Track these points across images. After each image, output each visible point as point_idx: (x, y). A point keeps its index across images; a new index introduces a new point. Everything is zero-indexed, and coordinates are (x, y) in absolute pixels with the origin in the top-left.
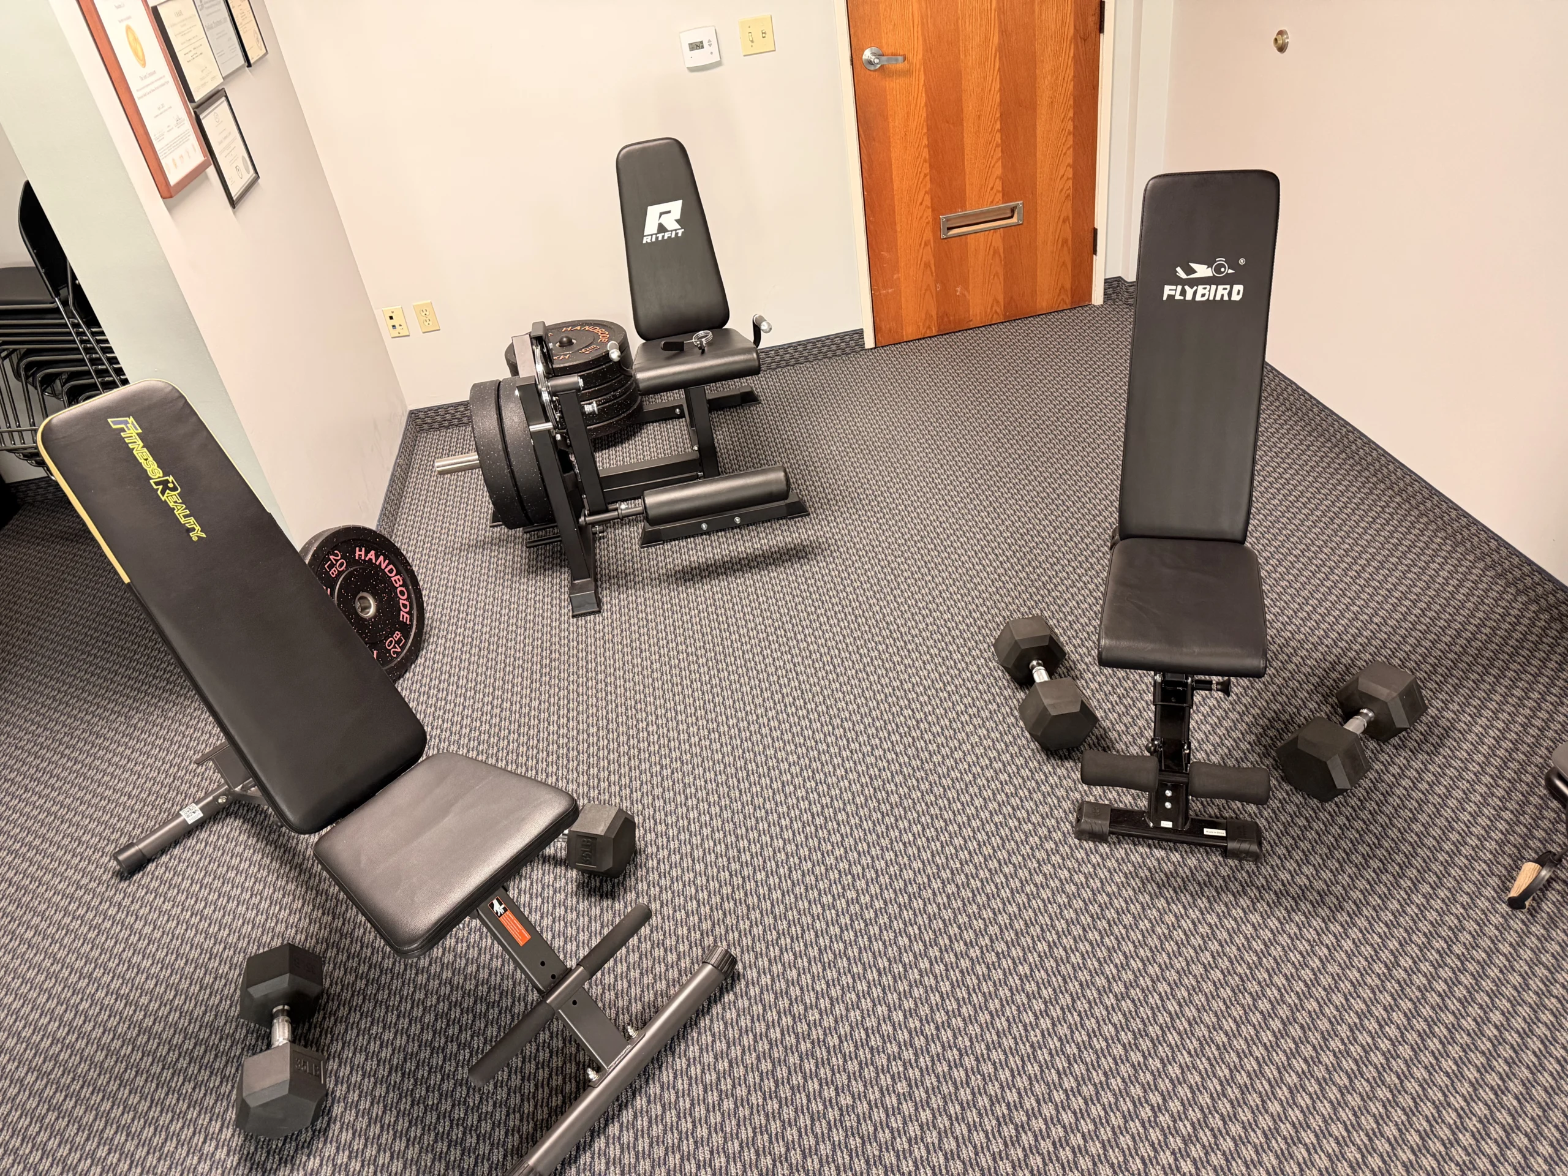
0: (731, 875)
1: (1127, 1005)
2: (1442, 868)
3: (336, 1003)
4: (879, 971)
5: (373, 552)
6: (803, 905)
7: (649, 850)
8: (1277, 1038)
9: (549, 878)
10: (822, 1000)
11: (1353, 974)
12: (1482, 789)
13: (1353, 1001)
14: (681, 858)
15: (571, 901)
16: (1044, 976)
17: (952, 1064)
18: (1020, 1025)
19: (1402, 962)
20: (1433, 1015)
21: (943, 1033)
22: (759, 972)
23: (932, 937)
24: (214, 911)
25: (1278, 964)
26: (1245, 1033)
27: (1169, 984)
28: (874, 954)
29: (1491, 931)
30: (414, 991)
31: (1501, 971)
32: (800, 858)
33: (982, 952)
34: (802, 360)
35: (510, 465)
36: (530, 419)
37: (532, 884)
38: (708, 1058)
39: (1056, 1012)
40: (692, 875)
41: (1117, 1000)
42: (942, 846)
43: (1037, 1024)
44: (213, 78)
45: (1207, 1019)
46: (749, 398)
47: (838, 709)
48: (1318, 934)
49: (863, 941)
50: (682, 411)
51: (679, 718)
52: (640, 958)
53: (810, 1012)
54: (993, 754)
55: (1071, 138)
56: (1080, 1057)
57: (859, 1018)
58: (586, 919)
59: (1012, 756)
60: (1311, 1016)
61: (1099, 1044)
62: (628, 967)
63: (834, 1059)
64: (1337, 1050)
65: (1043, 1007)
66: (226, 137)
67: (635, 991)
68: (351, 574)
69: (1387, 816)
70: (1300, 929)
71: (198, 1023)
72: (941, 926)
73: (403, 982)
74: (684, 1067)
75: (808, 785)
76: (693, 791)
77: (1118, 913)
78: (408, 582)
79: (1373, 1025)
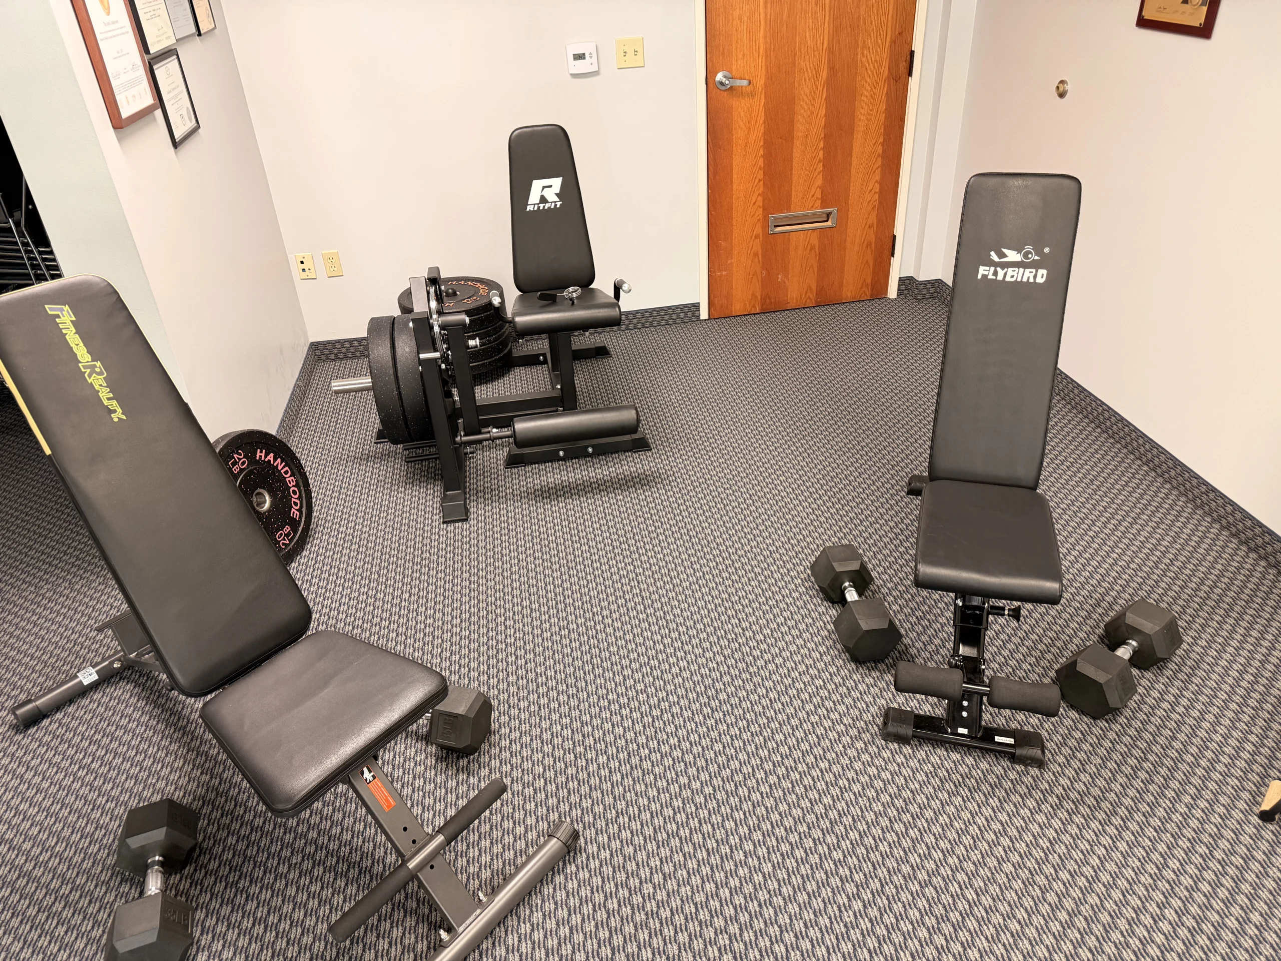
0: (576, 757)
1: (929, 891)
2: (1200, 782)
3: (207, 857)
4: (708, 851)
5: (272, 455)
6: (640, 787)
7: (503, 731)
8: (1064, 929)
9: (411, 752)
10: (656, 875)
11: (1129, 873)
12: (1230, 714)
13: (1129, 897)
14: (531, 740)
15: (430, 774)
16: (856, 862)
17: (774, 940)
18: (835, 906)
19: (1170, 863)
20: (1201, 914)
21: (765, 910)
22: (599, 847)
23: (756, 822)
24: (100, 766)
25: (1062, 860)
26: (1035, 923)
27: (967, 874)
28: (703, 835)
29: (1245, 839)
30: (282, 849)
31: (1257, 876)
32: (638, 745)
33: (800, 838)
34: (647, 324)
35: (399, 388)
36: (420, 349)
37: (395, 756)
38: (551, 924)
39: (867, 895)
40: (540, 756)
41: (921, 886)
42: (765, 741)
43: (850, 906)
44: (169, 37)
45: (1002, 907)
46: (602, 352)
47: (674, 615)
48: (1097, 835)
49: (694, 823)
50: (545, 358)
51: (534, 615)
52: (491, 829)
53: (645, 885)
54: (809, 662)
55: (880, 160)
56: (889, 938)
57: (689, 894)
58: (443, 790)
59: (825, 664)
60: (1093, 909)
61: (906, 926)
62: (480, 836)
63: (666, 930)
64: (1117, 941)
65: (855, 890)
66: (174, 89)
67: (485, 859)
68: (251, 472)
69: (1151, 733)
70: (1080, 830)
71: (76, 870)
72: (764, 813)
73: (272, 840)
74: (528, 931)
75: (647, 680)
76: (544, 680)
77: (920, 808)
78: (301, 484)
79: (1148, 921)
